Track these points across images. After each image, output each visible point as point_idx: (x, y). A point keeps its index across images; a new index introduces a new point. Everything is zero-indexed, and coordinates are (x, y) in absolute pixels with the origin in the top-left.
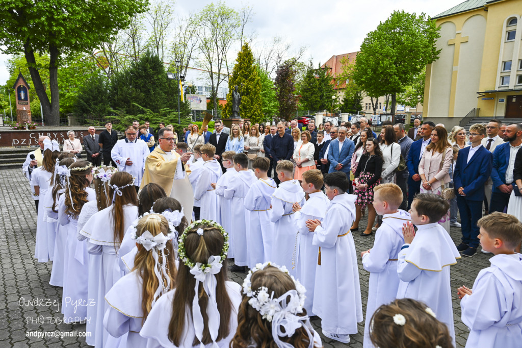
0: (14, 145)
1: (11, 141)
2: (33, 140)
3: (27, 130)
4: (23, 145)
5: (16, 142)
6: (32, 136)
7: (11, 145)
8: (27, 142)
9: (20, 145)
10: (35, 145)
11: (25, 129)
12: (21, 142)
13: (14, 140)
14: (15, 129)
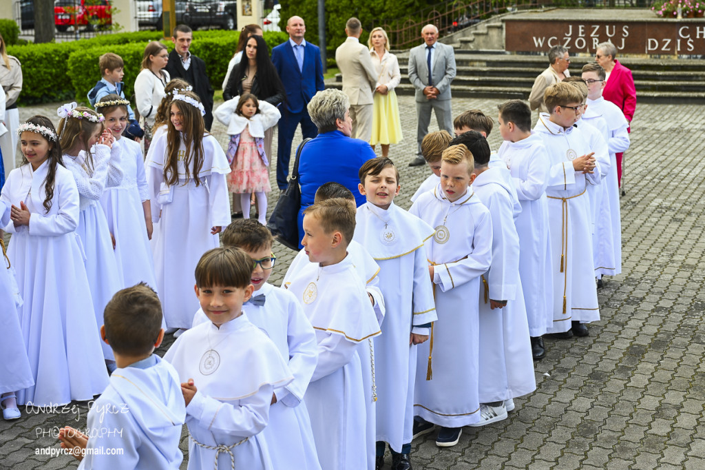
0: (650, 53)
1: (645, 44)
2: (684, 42)
3: (680, 18)
4: (665, 53)
5: (653, 44)
6: (684, 32)
7: (643, 52)
8: (673, 45)
9: (659, 52)
10: (687, 53)
11: (676, 16)
12: (661, 45)
13: (649, 40)
14: (659, 16)
